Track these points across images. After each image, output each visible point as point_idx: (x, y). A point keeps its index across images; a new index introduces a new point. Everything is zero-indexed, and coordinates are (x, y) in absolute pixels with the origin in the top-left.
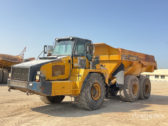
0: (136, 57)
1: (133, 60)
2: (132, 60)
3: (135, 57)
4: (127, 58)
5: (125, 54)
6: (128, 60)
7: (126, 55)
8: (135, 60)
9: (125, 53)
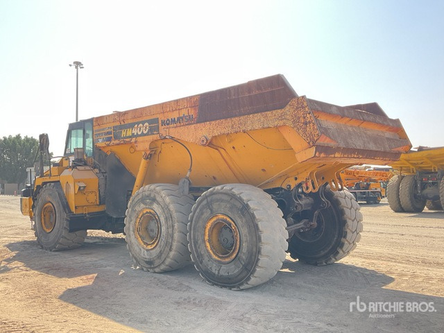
0: (147, 124)
1: (133, 136)
2: (130, 137)
3: (141, 125)
4: (112, 135)
5: (103, 129)
6: (117, 142)
7: (110, 130)
8: (143, 135)
9: (104, 126)
